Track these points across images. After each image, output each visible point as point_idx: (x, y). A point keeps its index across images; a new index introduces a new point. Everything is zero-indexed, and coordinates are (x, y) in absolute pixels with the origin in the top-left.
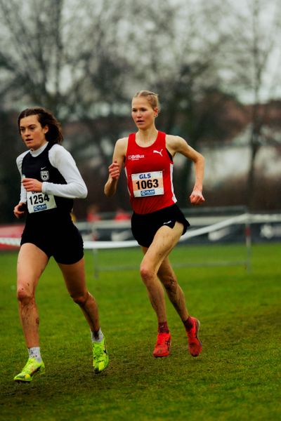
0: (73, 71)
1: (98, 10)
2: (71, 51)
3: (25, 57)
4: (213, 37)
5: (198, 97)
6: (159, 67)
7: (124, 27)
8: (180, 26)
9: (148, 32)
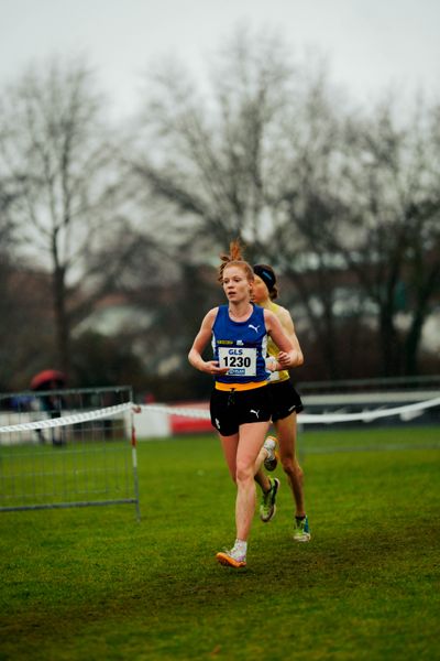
0: (274, 215)
1: (304, 140)
2: (272, 190)
3: (217, 198)
5: (428, 245)
6: (380, 208)
7: (337, 160)
8: (406, 157)
9: (366, 166)
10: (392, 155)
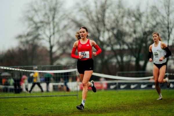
0: (108, 33)
1: (117, 14)
2: (108, 27)
3: (93, 29)
4: (154, 23)
6: (136, 32)
7: (125, 19)
8: (144, 19)
9: (133, 21)
10: (140, 19)
